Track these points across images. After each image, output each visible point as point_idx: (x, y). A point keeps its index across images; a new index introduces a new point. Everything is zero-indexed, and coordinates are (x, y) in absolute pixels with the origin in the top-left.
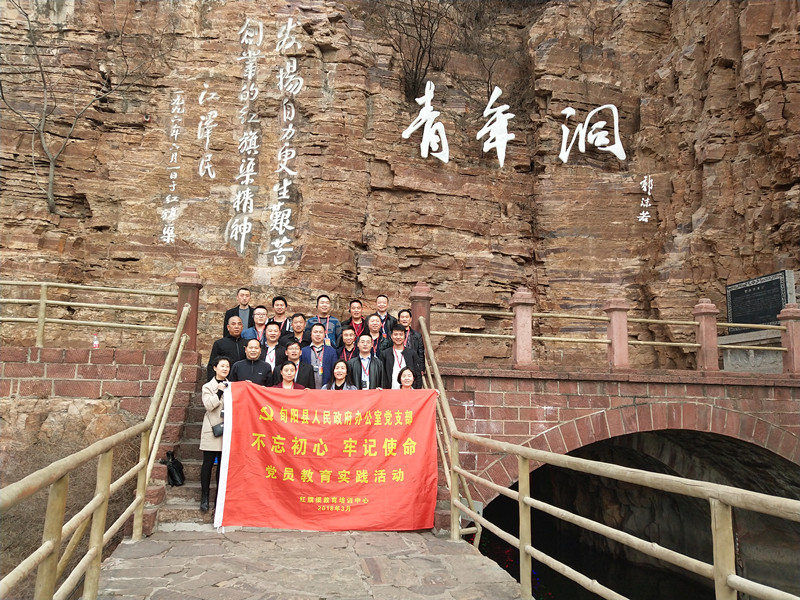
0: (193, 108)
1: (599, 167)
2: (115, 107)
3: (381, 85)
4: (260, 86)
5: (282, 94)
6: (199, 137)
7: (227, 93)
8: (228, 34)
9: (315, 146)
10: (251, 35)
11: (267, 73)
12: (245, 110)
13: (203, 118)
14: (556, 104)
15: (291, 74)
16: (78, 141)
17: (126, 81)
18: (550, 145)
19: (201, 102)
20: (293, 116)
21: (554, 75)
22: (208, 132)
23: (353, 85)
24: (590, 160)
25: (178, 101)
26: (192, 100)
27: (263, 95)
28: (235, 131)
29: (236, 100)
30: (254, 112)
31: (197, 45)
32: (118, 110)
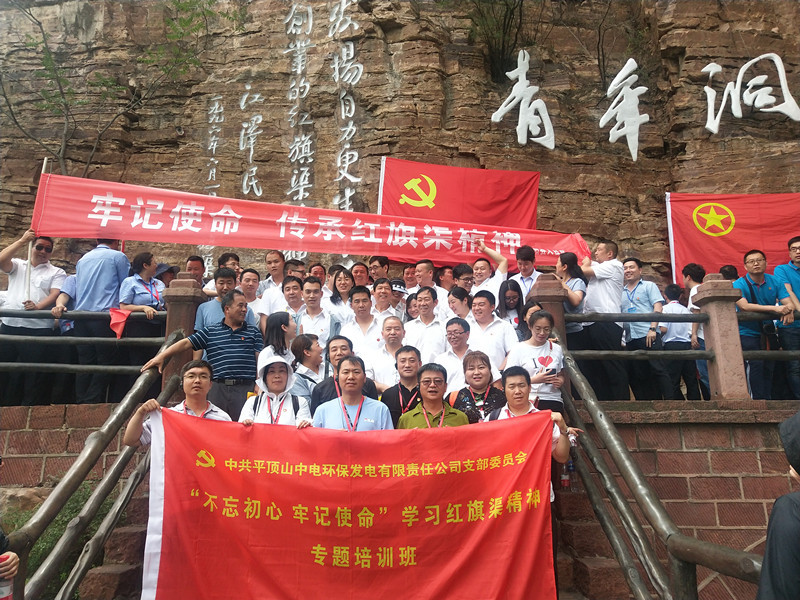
0: (233, 115)
1: (763, 137)
2: (146, 124)
3: (461, 63)
4: (311, 79)
5: (338, 86)
6: (242, 148)
7: (273, 92)
8: (272, 25)
9: (382, 143)
10: (299, 24)
11: (319, 64)
12: (294, 111)
13: (245, 125)
14: (692, 64)
15: (348, 61)
16: (103, 166)
17: (157, 93)
18: (691, 114)
19: (243, 107)
20: (353, 112)
21: (686, 28)
22: (252, 141)
23: (425, 65)
24: (748, 129)
25: (216, 108)
26: (232, 105)
27: (315, 89)
28: (283, 137)
29: (284, 100)
30: (305, 111)
31: (237, 42)
32: (150, 127)
